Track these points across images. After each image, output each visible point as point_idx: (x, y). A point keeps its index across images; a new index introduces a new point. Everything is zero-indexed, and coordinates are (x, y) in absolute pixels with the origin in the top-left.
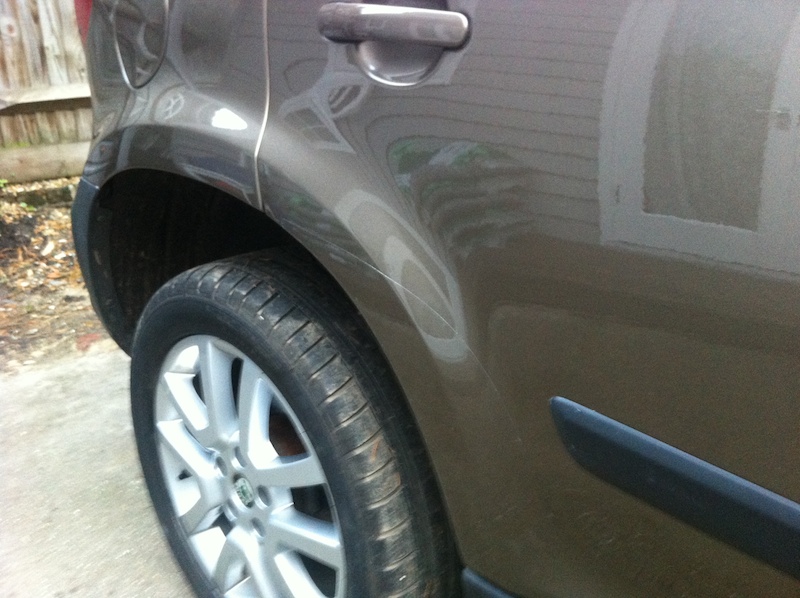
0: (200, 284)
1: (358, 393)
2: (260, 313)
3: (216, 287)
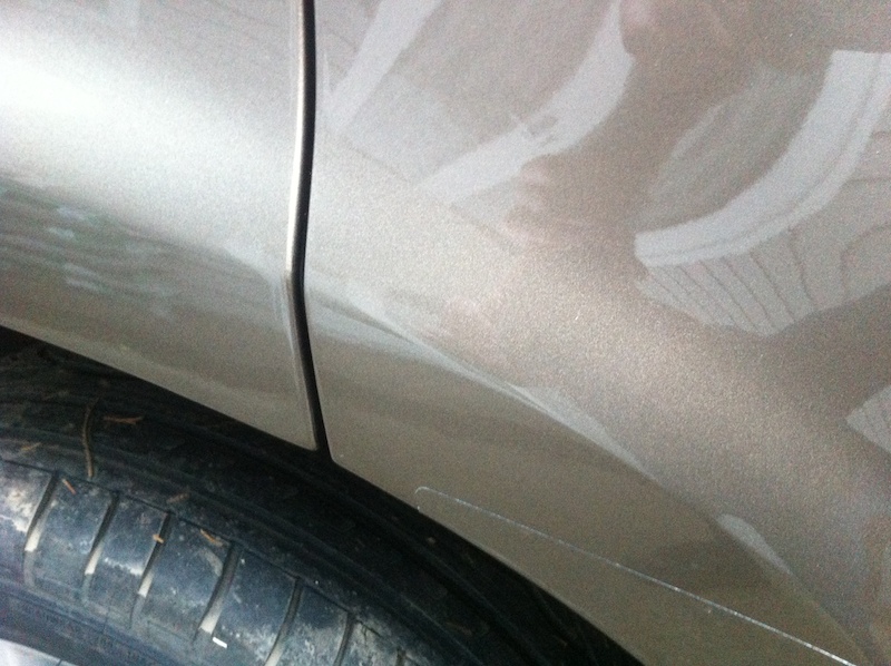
2: (209, 628)
3: (32, 546)
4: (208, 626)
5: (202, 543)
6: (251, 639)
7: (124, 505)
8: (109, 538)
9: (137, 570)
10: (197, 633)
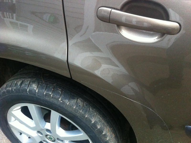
0: (28, 90)
1: (99, 117)
2: (60, 100)
3: (37, 91)
5: (58, 90)
6: (65, 101)
7: (48, 86)
8: (47, 89)
9: (51, 93)
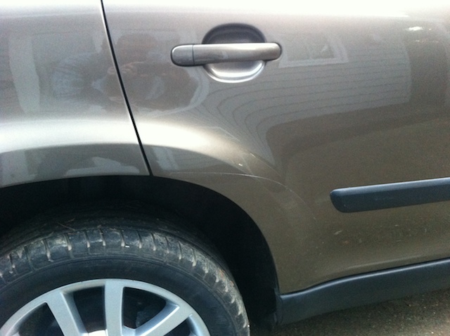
0: (49, 255)
3: (70, 248)
4: (123, 245)
6: (134, 243)
7: (88, 232)
9: (101, 241)
10: (121, 247)
